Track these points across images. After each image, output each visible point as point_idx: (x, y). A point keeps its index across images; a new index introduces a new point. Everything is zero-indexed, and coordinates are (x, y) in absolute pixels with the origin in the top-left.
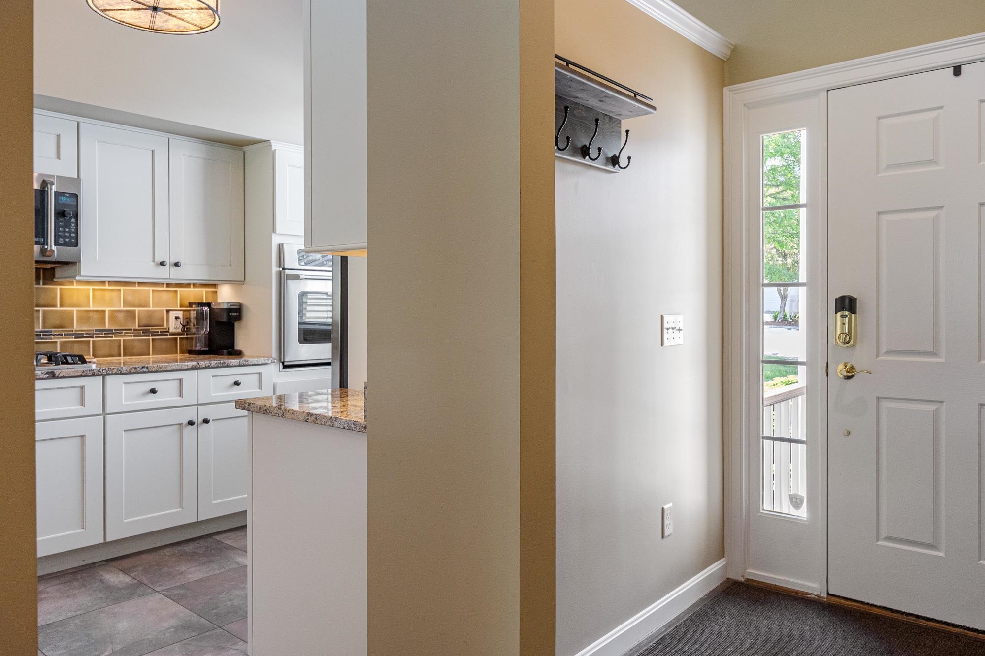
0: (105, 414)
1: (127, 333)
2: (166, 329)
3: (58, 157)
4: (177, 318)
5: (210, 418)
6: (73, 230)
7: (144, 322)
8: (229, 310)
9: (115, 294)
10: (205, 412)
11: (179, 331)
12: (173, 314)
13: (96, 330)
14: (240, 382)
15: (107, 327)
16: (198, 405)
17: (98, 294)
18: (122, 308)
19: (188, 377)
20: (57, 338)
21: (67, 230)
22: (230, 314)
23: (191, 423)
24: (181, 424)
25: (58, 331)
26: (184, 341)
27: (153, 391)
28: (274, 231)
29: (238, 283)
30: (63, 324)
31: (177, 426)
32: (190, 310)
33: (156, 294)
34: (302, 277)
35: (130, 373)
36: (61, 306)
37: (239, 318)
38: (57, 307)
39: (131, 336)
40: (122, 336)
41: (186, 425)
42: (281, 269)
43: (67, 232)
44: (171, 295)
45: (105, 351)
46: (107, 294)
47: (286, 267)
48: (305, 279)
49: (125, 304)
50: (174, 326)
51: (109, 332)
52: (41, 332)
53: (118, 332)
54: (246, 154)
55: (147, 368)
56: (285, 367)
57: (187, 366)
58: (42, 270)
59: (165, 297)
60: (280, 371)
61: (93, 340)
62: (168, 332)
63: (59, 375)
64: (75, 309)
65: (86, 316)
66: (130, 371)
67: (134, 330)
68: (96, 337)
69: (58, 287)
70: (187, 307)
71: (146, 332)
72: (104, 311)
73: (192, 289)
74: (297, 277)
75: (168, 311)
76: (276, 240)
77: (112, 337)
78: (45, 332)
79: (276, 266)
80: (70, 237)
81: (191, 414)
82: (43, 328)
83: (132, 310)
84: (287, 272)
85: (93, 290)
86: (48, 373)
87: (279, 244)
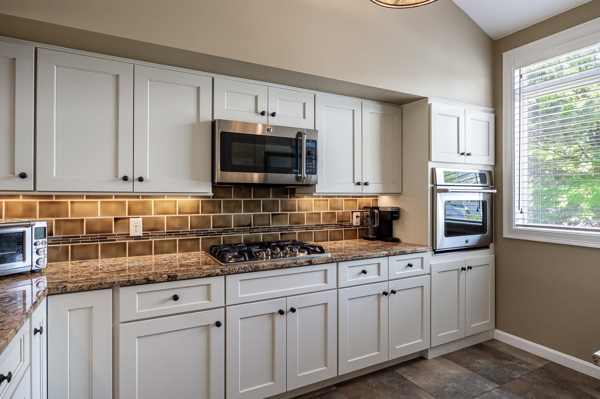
0: (338, 288)
1: (331, 226)
2: (351, 223)
3: (304, 117)
4: (357, 217)
5: (395, 290)
6: (314, 164)
7: (340, 220)
8: (392, 213)
9: (325, 203)
10: (393, 286)
11: (359, 224)
12: (355, 214)
13: (316, 225)
14: (412, 264)
15: (321, 223)
16: (389, 280)
17: (317, 202)
18: (329, 211)
19: (383, 261)
20: (297, 230)
21: (311, 164)
22: (394, 215)
23: (385, 293)
24: (379, 294)
25: (297, 226)
26: (361, 231)
27: (364, 272)
28: (430, 159)
29: (396, 195)
30: (299, 221)
31: (376, 296)
32: (363, 212)
33: (347, 202)
34: (450, 190)
35: (353, 260)
36: (298, 211)
37: (397, 218)
38: (296, 211)
39: (333, 228)
40: (329, 229)
41: (382, 295)
42: (433, 186)
43: (311, 165)
44: (355, 202)
45: (320, 238)
46: (322, 203)
47: (438, 184)
48: (452, 192)
49: (331, 209)
50: (356, 221)
51: (322, 226)
52: (288, 227)
53: (327, 226)
54: (403, 110)
55: (361, 256)
56: (436, 253)
57: (383, 254)
58: (289, 189)
59: (351, 203)
60: (432, 256)
61: (314, 231)
62: (353, 225)
63: (314, 263)
64: (305, 212)
65: (311, 216)
66: (352, 259)
67: (335, 224)
68: (316, 229)
69: (297, 199)
70: (363, 209)
71: (341, 226)
72: (320, 213)
73: (365, 198)
74: (446, 191)
75: (352, 212)
76: (431, 165)
77: (323, 229)
78: (290, 227)
79: (431, 184)
80: (312, 169)
81: (384, 287)
82: (289, 224)
83: (334, 212)
84: (438, 187)
85: (314, 200)
86: (308, 262)
87: (432, 168)
